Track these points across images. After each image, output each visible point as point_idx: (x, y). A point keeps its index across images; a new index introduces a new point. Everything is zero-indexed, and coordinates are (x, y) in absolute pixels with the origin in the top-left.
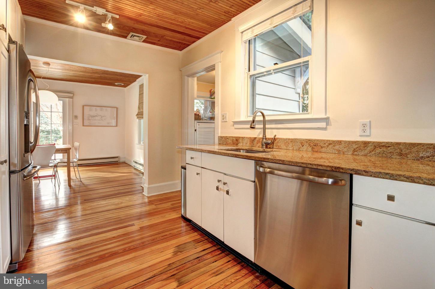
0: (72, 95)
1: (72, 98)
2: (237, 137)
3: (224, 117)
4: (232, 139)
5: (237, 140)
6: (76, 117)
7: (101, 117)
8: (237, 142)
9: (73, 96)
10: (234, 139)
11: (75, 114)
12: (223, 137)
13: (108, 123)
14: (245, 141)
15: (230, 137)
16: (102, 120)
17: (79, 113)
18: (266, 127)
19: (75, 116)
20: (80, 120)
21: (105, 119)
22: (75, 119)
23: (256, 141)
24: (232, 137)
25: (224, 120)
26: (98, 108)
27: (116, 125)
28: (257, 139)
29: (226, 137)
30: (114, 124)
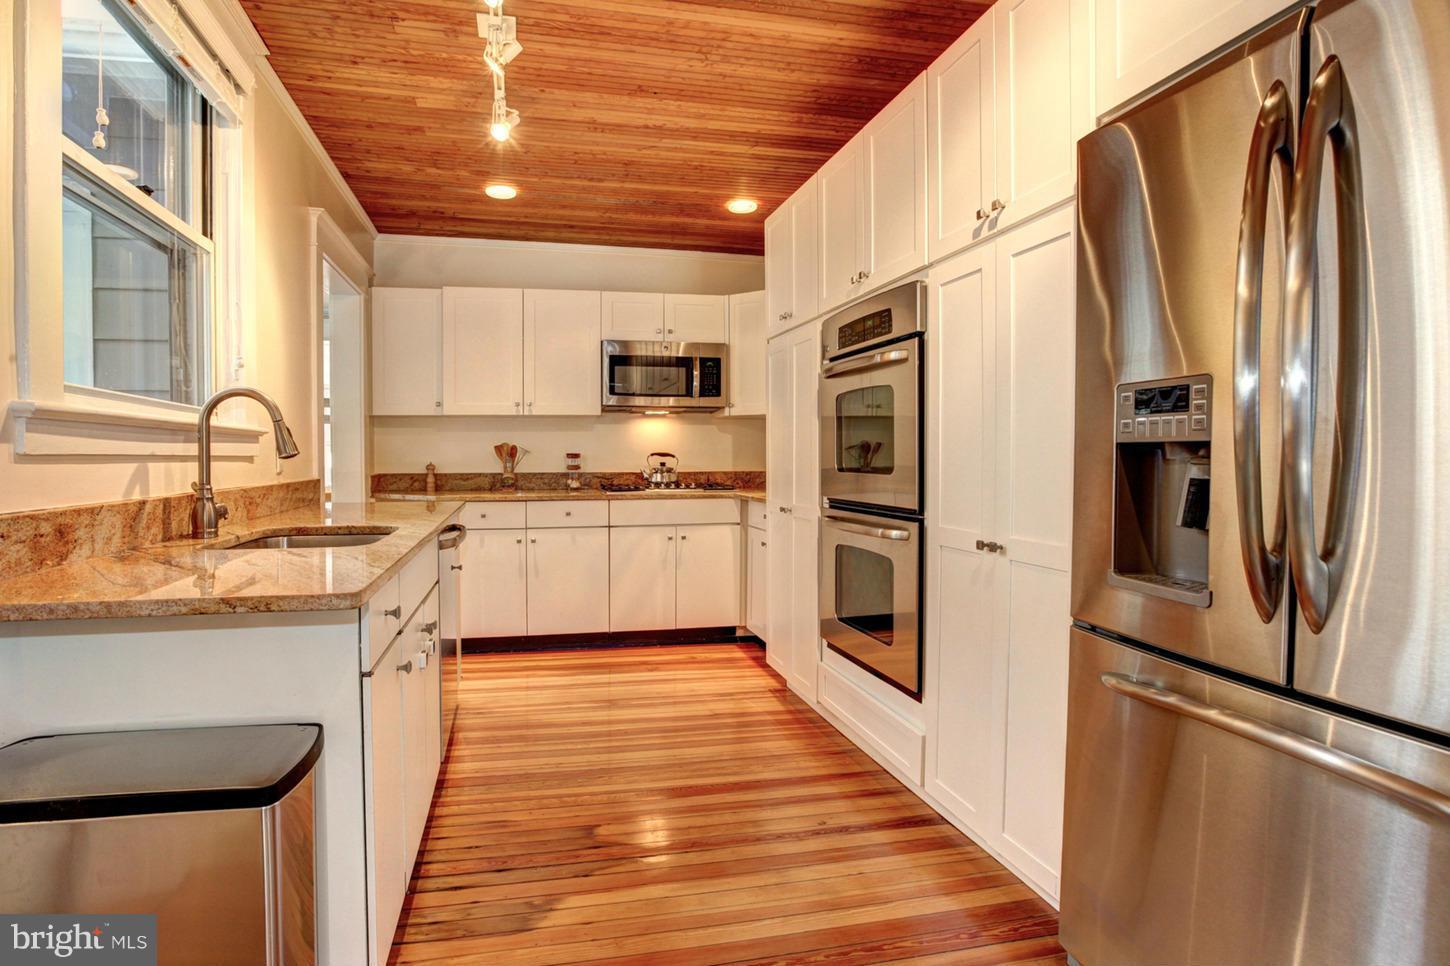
2: (63, 513)
4: (28, 529)
5: (60, 534)
8: (60, 546)
23: (143, 521)
24: (32, 518)
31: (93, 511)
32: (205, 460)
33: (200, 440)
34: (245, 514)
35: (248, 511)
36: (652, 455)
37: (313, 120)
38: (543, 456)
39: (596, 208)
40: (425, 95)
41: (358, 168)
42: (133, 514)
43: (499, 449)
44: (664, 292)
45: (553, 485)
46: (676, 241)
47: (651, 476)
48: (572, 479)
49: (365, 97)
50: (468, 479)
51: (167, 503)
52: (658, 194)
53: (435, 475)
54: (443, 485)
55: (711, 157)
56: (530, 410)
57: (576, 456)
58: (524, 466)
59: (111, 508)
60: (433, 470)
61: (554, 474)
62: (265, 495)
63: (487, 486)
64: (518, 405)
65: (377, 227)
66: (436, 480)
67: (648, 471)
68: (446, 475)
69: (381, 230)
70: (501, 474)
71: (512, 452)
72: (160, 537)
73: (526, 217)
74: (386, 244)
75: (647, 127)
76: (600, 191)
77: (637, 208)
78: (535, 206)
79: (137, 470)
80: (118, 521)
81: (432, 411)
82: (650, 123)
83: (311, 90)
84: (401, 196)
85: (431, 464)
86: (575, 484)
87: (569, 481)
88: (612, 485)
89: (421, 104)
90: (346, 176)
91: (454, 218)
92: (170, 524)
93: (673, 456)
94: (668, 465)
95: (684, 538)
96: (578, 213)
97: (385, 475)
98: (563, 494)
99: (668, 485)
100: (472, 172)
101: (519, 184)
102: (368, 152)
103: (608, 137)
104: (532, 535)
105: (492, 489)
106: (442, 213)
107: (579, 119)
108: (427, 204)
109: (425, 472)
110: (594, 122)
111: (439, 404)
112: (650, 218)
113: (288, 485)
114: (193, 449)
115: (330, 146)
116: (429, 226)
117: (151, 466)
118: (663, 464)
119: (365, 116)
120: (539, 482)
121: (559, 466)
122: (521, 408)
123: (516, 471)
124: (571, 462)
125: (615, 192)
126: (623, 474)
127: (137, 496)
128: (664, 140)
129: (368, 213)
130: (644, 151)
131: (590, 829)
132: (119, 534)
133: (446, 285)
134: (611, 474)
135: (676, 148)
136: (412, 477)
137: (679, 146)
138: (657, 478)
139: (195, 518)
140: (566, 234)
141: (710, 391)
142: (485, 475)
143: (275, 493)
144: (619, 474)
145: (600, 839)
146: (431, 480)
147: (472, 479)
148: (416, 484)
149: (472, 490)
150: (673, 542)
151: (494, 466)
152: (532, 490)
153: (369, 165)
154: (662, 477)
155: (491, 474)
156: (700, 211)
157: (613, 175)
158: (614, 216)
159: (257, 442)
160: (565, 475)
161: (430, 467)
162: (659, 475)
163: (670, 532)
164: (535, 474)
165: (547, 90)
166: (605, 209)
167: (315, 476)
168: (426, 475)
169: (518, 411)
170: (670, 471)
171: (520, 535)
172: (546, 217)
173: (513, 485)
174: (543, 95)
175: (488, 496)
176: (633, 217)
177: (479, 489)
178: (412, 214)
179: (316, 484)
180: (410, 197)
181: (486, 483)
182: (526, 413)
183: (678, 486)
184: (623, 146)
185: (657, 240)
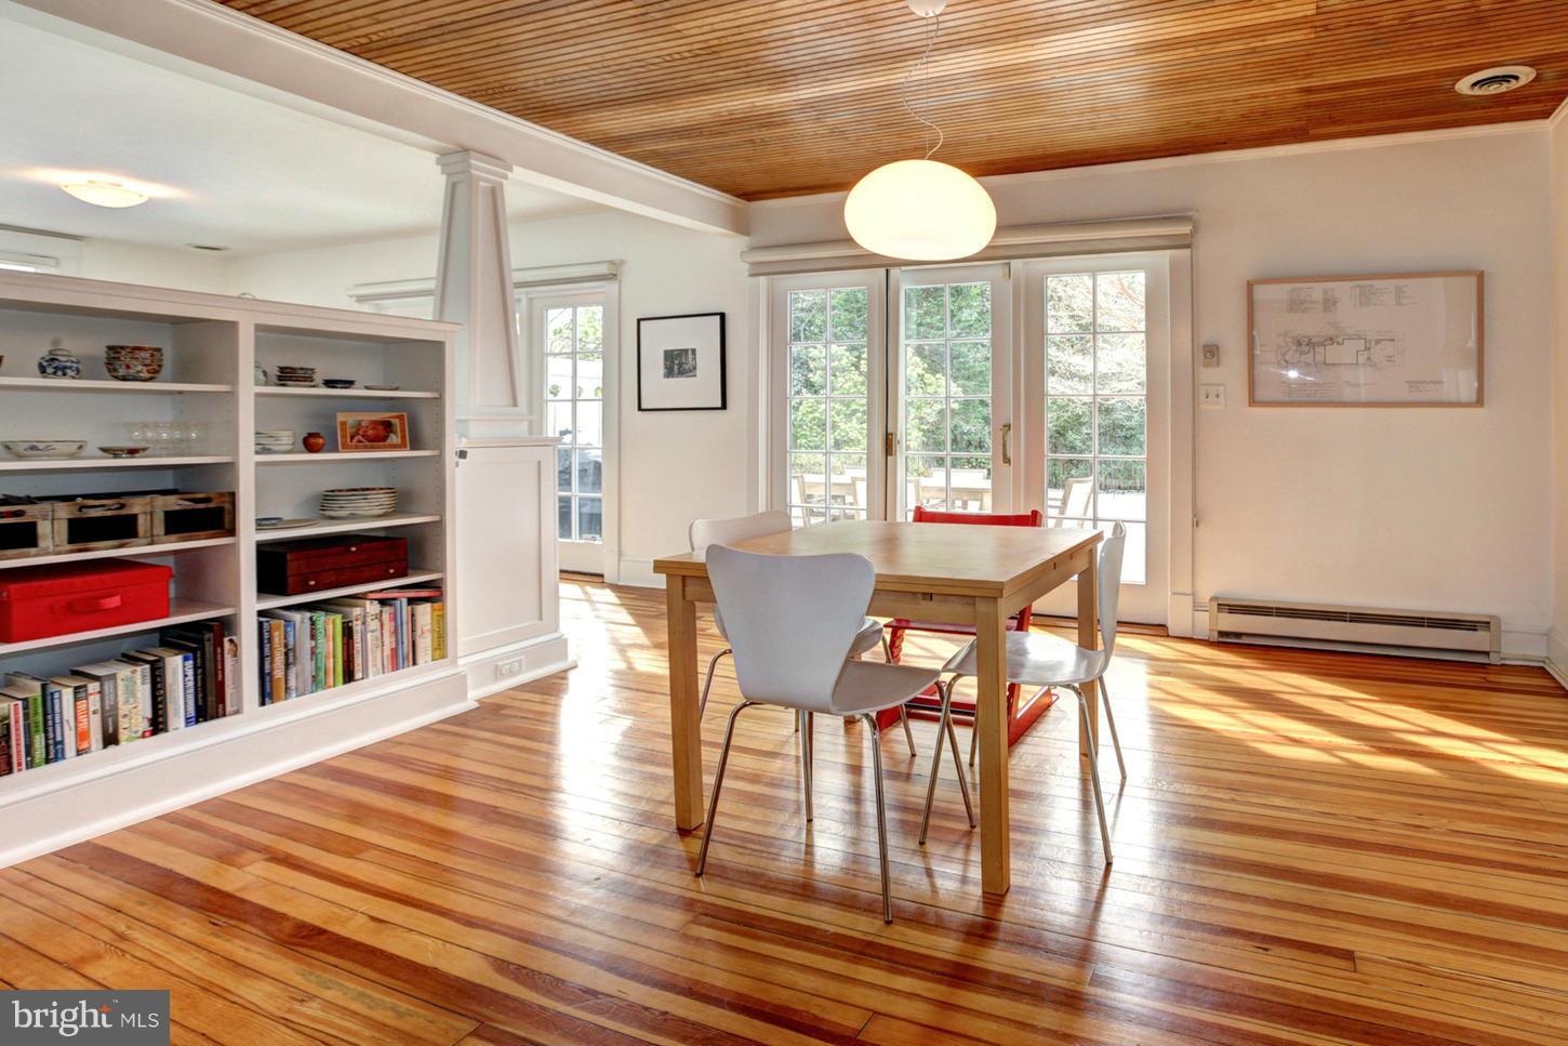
0: (1186, 229)
1: (1188, 246)
6: (1212, 352)
7: (1361, 344)
9: (1192, 234)
11: (1206, 337)
13: (1414, 385)
16: (1374, 365)
17: (1227, 329)
19: (1204, 347)
20: (1231, 371)
21: (1390, 358)
22: (1206, 366)
26: (1342, 289)
27: (1473, 398)
30: (1467, 391)
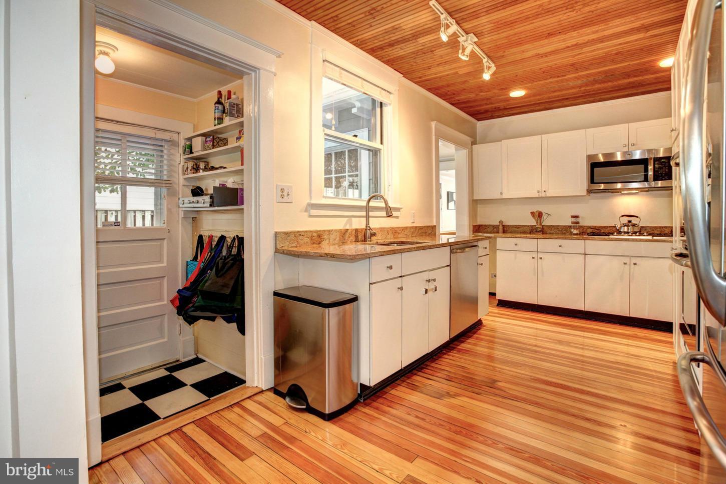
2: (320, 231)
3: (285, 193)
4: (310, 234)
5: (319, 236)
8: (319, 239)
10: (315, 234)
12: (291, 232)
14: (332, 237)
15: (306, 231)
18: (370, 215)
23: (348, 235)
24: (311, 231)
25: (285, 199)
28: (349, 231)
29: (299, 232)
31: (329, 231)
32: (368, 217)
33: (366, 211)
34: (392, 236)
35: (394, 235)
36: (622, 216)
37: (429, 90)
38: (559, 216)
39: (573, 88)
40: (460, 70)
41: (455, 100)
42: (344, 233)
43: (533, 213)
44: (628, 123)
45: (563, 232)
46: (639, 91)
47: (620, 228)
48: (574, 229)
49: (440, 77)
50: (519, 228)
51: (356, 230)
52: (605, 72)
53: (503, 225)
54: (507, 231)
55: (621, 46)
56: (546, 194)
57: (577, 217)
58: (547, 222)
59: (335, 230)
60: (502, 223)
61: (564, 226)
62: (403, 230)
63: (528, 231)
64: (539, 192)
65: (476, 119)
66: (504, 227)
67: (619, 225)
68: (508, 225)
69: (479, 120)
70: (535, 226)
71: (540, 215)
72: (354, 240)
73: (539, 100)
74: (481, 125)
75: (568, 47)
76: (567, 80)
77: (596, 82)
78: (539, 95)
79: (348, 220)
80: (338, 234)
81: (498, 196)
82: (569, 45)
83: (423, 81)
84: (477, 106)
85: (501, 221)
86: (575, 232)
87: (572, 230)
88: (598, 232)
89: (460, 73)
90: (452, 104)
91: (505, 109)
92: (358, 237)
93: (637, 217)
94: (633, 222)
95: (635, 264)
96: (564, 92)
97: (482, 225)
98: (569, 236)
99: (635, 233)
100: (498, 90)
101: (525, 88)
102: (454, 94)
103: (552, 57)
104: (540, 255)
105: (531, 233)
106: (499, 108)
107: (531, 56)
108: (490, 106)
109: (498, 224)
110: (539, 54)
111: (502, 194)
112: (610, 84)
113: (416, 227)
114: (364, 214)
115: (440, 96)
116: (497, 114)
117: (353, 219)
118: (630, 221)
119: (444, 83)
120: (556, 230)
121: (568, 222)
122: (540, 193)
123: (543, 224)
124: (574, 220)
125: (578, 78)
126: (607, 227)
127: (347, 227)
128: (584, 49)
129: (470, 115)
130: (576, 57)
131: (495, 381)
132: (338, 238)
133: (503, 139)
134: (600, 227)
135: (595, 50)
136: (494, 227)
137: (595, 48)
138: (626, 229)
139: (365, 236)
140: (566, 103)
141: (663, 177)
142: (528, 226)
143: (408, 230)
144: (605, 227)
145: (496, 386)
146: (501, 227)
147: (521, 227)
148: (495, 229)
149: (521, 233)
150: (627, 267)
151: (532, 222)
152: (552, 234)
153: (457, 98)
154: (628, 229)
155: (530, 226)
156: (642, 72)
157: (569, 72)
158: (587, 88)
159: (400, 211)
160: (570, 227)
161: (501, 222)
162: (626, 228)
163: (627, 260)
164: (554, 226)
165: (506, 51)
166: (579, 87)
167: (435, 224)
168: (499, 225)
169: (539, 194)
170: (634, 225)
171: (535, 255)
172: (549, 98)
173: (541, 231)
174: (505, 54)
175: (528, 235)
176: (597, 86)
177: (524, 232)
178: (486, 111)
179: (433, 228)
180: (481, 105)
181: (528, 230)
182: (544, 196)
183: (641, 234)
184: (563, 58)
185: (627, 93)
